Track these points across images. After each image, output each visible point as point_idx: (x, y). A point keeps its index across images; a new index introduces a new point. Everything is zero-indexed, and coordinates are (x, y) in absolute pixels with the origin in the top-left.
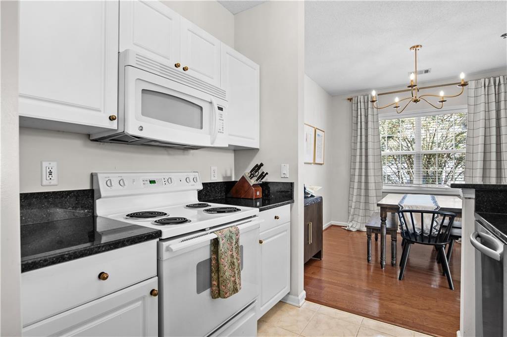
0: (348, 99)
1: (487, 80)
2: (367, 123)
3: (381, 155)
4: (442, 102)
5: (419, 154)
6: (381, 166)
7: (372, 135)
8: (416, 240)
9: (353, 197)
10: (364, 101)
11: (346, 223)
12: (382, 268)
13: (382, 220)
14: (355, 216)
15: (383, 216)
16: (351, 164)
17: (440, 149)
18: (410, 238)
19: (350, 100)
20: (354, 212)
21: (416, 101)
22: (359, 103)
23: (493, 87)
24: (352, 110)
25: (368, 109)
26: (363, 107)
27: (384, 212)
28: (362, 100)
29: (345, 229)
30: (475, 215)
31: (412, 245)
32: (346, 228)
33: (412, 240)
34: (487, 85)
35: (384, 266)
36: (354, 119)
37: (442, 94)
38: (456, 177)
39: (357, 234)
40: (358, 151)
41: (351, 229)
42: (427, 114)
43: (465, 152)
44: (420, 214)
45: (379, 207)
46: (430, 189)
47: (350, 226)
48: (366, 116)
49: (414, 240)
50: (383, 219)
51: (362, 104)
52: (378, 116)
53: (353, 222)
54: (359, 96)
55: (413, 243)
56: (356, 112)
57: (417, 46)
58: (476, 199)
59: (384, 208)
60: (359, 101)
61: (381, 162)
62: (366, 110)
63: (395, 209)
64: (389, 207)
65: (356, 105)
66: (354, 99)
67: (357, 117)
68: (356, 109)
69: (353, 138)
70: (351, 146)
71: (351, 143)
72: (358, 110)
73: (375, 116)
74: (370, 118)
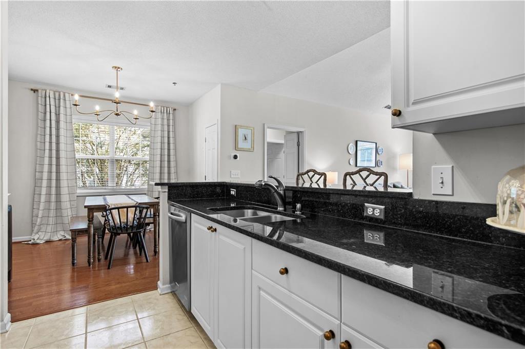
0: (32, 90)
1: (162, 108)
2: (58, 122)
3: (75, 158)
4: (136, 119)
5: (113, 159)
6: (76, 170)
7: (65, 136)
8: (122, 231)
9: (39, 205)
10: (55, 97)
11: (30, 237)
12: (89, 265)
13: (89, 221)
14: (42, 226)
15: (91, 217)
16: (36, 167)
17: (122, 154)
18: (116, 231)
19: (35, 91)
20: (42, 221)
21: (117, 115)
22: (48, 99)
23: (166, 114)
24: (38, 104)
25: (59, 107)
26: (52, 103)
27: (91, 213)
28: (52, 96)
29: (30, 244)
30: (168, 202)
31: (118, 236)
32: (30, 242)
33: (119, 232)
34: (162, 112)
35: (91, 263)
36: (41, 116)
37: (136, 112)
38: (135, 179)
39: (47, 246)
40: (47, 152)
41: (38, 241)
42: (121, 125)
43: (148, 160)
44: (117, 210)
45: (87, 209)
46: (123, 190)
47: (36, 238)
48: (58, 115)
49: (120, 232)
50: (91, 220)
51: (52, 100)
52: (72, 117)
53: (40, 233)
54: (48, 91)
55: (119, 234)
56: (43, 107)
57: (119, 68)
58: (168, 192)
59: (91, 209)
60: (48, 95)
61: (75, 165)
62: (57, 108)
63: (103, 208)
64: (97, 207)
65: (43, 99)
66: (40, 91)
67: (45, 113)
68: (43, 104)
69: (39, 136)
70: (36, 145)
71: (36, 141)
72: (45, 105)
73: (68, 117)
74: (62, 117)
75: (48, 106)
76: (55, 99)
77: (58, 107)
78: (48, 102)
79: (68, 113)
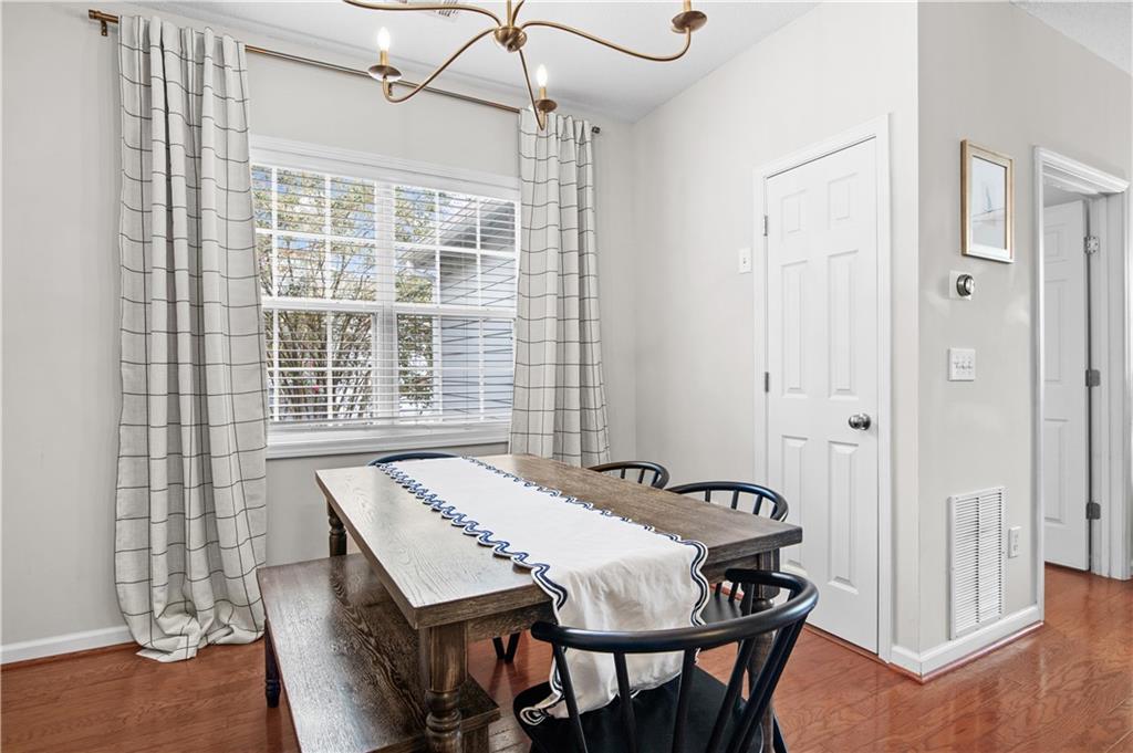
0: (94, 15)
2: (197, 157)
3: (258, 305)
10: (183, 49)
16: (119, 344)
19: (105, 22)
22: (156, 53)
23: (573, 143)
24: (117, 75)
25: (200, 91)
26: (174, 73)
28: (171, 44)
48: (194, 126)
51: (173, 63)
52: (246, 141)
54: (156, 25)
56: (139, 90)
60: (155, 41)
62: (192, 100)
65: (139, 57)
66: (125, 22)
67: (147, 119)
68: (139, 77)
69: (126, 213)
70: (117, 251)
71: (117, 233)
72: (148, 86)
73: (234, 137)
74: (211, 135)
75: (157, 85)
76: (183, 58)
77: (194, 95)
78: (156, 70)
79: (235, 122)
